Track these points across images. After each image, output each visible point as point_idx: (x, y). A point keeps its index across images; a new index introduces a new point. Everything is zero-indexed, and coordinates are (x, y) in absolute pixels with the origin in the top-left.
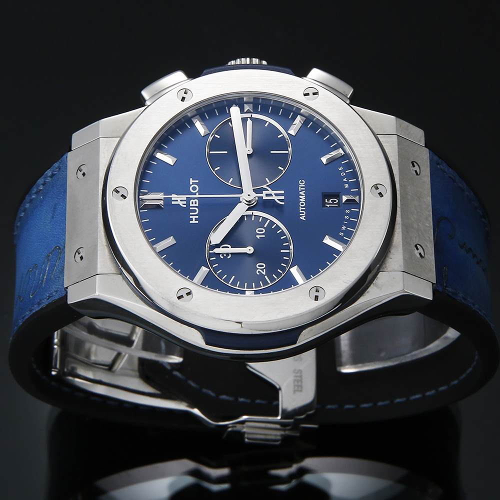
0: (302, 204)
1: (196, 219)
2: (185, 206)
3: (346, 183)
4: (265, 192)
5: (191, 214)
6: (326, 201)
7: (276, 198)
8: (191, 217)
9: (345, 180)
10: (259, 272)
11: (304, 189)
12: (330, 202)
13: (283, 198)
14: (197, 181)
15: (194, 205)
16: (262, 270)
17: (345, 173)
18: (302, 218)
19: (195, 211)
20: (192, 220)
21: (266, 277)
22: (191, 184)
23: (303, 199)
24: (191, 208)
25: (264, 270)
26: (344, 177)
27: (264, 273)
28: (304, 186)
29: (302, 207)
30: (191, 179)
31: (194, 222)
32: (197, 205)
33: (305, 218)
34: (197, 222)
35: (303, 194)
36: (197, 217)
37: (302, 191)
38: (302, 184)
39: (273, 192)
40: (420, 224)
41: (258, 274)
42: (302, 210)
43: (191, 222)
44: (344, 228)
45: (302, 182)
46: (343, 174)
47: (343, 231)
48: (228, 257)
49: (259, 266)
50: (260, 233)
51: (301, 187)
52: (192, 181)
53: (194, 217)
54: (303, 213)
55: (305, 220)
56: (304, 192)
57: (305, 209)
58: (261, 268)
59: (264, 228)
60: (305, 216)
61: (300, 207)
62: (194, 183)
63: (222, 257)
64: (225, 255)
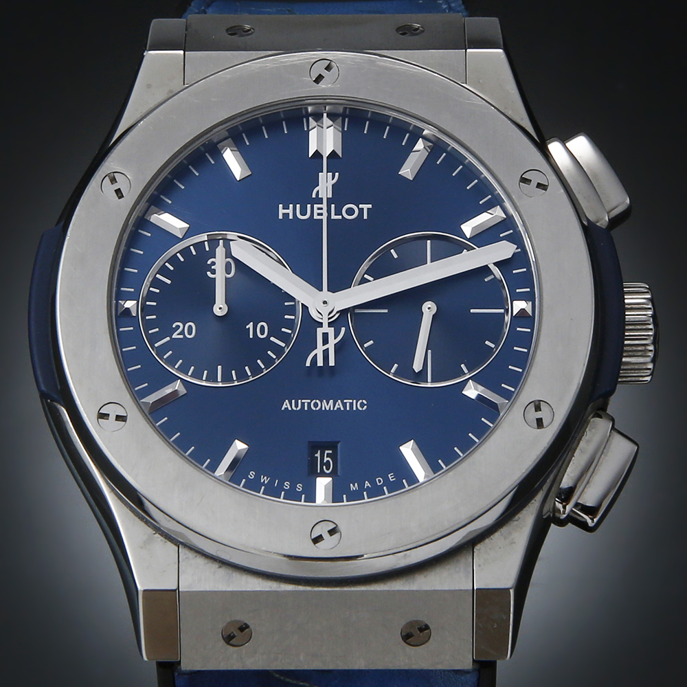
0: (316, 405)
1: (286, 215)
2: (314, 196)
3: (361, 486)
4: (331, 331)
5: (298, 206)
6: (327, 452)
7: (319, 351)
8: (291, 206)
9: (367, 484)
10: (178, 327)
11: (348, 409)
12: (326, 459)
13: (320, 363)
14: (365, 217)
15: (316, 211)
16: (182, 333)
17: (382, 486)
18: (286, 405)
19: (303, 213)
20: (285, 207)
21: (168, 339)
22: (361, 206)
23: (328, 405)
24: (309, 206)
25: (181, 336)
26: (373, 482)
27: (174, 336)
28: (354, 409)
29: (309, 404)
30: (370, 206)
31: (281, 211)
32: (316, 217)
33: (287, 409)
34: (281, 217)
35: (337, 406)
36: (291, 217)
37: (344, 405)
38: (358, 405)
39: (331, 346)
41: (174, 326)
42: (303, 404)
43: (281, 206)
44: (265, 480)
45: (362, 405)
46: (380, 481)
47: (258, 477)
48: (209, 273)
49: (190, 327)
50: (259, 330)
51: (351, 404)
52: (365, 207)
53: (290, 211)
54: (297, 406)
55: (283, 409)
56: (342, 409)
57: (306, 409)
58: (185, 330)
59: (269, 335)
60: (290, 409)
61: (309, 401)
62: (361, 211)
63: (209, 262)
64: (213, 267)
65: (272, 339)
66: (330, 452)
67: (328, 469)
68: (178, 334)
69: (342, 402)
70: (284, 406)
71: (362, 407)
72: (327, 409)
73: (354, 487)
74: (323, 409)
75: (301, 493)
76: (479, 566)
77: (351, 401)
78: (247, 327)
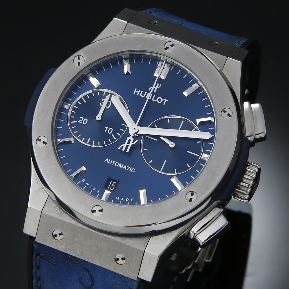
0: (117, 164)
1: (136, 93)
2: (149, 90)
3: (120, 199)
4: (132, 140)
5: (142, 91)
6: (114, 182)
7: (125, 145)
8: (140, 90)
9: (123, 199)
10: (82, 119)
11: (128, 170)
12: (113, 185)
13: (123, 150)
14: (164, 104)
15: (147, 96)
16: (82, 121)
17: (128, 202)
18: (107, 160)
19: (143, 95)
21: (76, 122)
22: (164, 99)
23: (121, 166)
24: (146, 93)
25: (81, 123)
26: (125, 199)
27: (79, 122)
28: (130, 171)
29: (115, 163)
30: (167, 101)
31: (135, 91)
34: (134, 93)
35: (124, 167)
36: (138, 94)
37: (127, 168)
38: (132, 170)
39: (130, 145)
40: (78, 244)
41: (80, 118)
42: (113, 162)
43: (136, 89)
44: (87, 184)
45: (133, 170)
46: (127, 200)
47: (85, 182)
48: (101, 104)
49: (86, 120)
50: (109, 130)
51: (130, 168)
52: (166, 100)
53: (138, 92)
54: (110, 162)
55: (105, 161)
56: (126, 169)
57: (113, 164)
58: (83, 121)
59: (112, 134)
60: (107, 162)
61: (115, 162)
62: (164, 101)
63: (102, 100)
64: (103, 102)
65: (112, 135)
66: (116, 183)
67: (112, 189)
68: (81, 121)
69: (127, 167)
70: (106, 161)
71: (133, 171)
72: (120, 167)
73: (117, 198)
74: (119, 167)
75: (98, 193)
76: (150, 243)
77: (130, 167)
78: (106, 128)
